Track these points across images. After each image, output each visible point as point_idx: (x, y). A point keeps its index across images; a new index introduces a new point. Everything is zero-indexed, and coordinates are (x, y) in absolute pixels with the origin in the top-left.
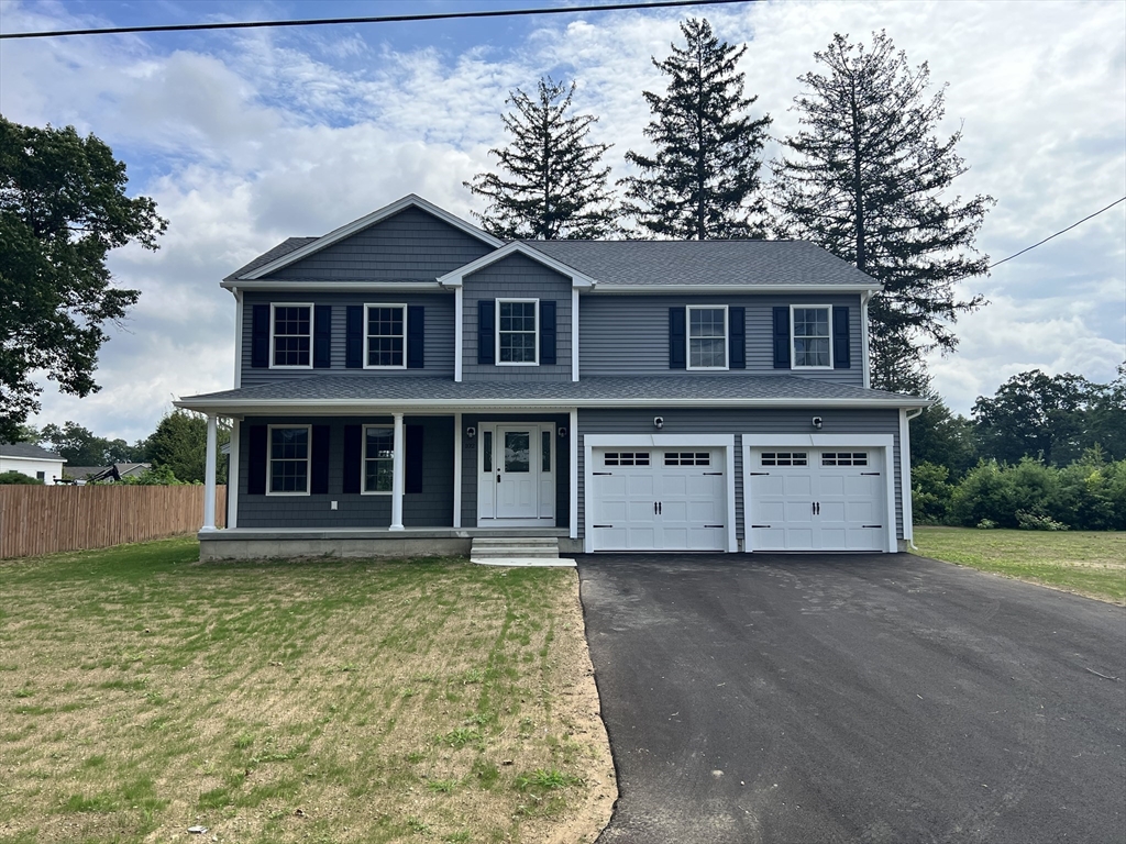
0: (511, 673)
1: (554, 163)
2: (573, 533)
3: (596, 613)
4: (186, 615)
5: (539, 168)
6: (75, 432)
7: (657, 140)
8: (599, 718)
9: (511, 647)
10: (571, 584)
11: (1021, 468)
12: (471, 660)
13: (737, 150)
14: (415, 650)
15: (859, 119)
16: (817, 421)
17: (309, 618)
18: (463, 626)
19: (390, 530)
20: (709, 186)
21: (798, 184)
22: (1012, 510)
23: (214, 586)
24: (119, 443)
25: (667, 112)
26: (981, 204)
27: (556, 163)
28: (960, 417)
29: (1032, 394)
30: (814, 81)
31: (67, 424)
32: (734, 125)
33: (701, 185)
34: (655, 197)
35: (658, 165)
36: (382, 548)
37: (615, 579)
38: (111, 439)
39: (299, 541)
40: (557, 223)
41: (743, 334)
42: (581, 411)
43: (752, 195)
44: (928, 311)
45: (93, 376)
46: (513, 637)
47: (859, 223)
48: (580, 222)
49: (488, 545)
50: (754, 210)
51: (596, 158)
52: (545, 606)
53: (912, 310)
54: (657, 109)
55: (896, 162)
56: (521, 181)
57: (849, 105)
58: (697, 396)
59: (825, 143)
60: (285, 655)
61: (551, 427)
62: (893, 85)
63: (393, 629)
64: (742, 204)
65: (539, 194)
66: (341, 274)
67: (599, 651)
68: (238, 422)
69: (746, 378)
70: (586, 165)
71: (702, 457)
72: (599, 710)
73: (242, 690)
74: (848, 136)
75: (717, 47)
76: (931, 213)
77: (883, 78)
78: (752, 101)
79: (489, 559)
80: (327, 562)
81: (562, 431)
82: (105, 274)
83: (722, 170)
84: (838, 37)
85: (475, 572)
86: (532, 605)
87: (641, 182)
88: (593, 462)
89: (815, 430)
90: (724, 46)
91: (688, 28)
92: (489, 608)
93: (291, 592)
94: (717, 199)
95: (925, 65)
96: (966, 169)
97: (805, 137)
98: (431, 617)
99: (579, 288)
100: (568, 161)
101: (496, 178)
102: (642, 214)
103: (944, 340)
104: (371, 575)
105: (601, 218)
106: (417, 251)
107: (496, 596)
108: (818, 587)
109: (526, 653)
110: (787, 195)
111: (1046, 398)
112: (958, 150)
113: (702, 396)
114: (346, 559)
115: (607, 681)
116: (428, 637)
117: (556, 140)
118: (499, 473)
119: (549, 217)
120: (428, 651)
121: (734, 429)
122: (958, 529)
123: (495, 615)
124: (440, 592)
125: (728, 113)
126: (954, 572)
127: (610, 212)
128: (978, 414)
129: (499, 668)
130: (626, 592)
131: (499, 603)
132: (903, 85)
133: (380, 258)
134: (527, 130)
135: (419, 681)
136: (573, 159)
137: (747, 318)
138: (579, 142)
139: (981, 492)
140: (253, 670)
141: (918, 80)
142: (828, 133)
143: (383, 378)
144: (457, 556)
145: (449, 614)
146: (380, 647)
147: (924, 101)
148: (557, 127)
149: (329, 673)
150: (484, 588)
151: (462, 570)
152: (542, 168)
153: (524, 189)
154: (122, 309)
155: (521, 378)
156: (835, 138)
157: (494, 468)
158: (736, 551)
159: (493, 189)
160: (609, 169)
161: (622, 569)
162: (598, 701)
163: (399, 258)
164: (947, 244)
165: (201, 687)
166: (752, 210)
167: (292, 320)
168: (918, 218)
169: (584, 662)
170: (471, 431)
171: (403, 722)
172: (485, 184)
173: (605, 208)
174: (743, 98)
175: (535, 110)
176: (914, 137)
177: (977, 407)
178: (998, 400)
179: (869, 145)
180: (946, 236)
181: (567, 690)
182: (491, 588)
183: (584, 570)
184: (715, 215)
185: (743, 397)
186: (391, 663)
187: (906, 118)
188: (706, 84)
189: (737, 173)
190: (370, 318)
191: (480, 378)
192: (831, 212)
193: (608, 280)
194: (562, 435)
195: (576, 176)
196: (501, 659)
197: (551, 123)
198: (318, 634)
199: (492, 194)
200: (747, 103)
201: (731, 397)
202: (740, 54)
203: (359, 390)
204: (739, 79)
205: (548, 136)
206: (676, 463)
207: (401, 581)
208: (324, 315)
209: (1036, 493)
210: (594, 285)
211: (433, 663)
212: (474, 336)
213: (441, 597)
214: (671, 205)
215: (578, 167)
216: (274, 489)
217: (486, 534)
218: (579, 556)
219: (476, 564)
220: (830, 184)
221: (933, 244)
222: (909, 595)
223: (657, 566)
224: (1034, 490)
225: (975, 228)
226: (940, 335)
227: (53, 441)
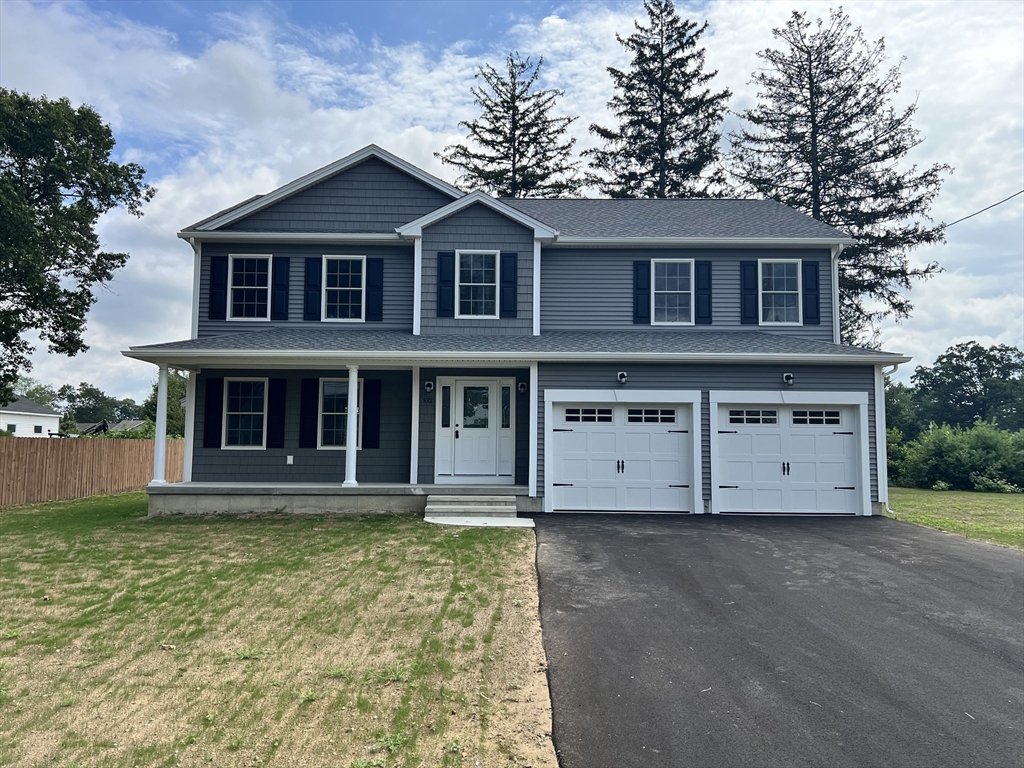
0: (445, 669)
1: (520, 135)
2: (532, 491)
3: (553, 584)
4: (100, 579)
5: (507, 140)
6: (89, 392)
7: (620, 114)
8: (549, 742)
9: (450, 628)
10: (527, 548)
11: (974, 432)
12: (400, 647)
13: (697, 122)
14: (335, 631)
15: (816, 92)
16: (788, 378)
17: (231, 585)
18: (399, 599)
19: (343, 486)
20: (670, 157)
21: (756, 156)
22: (966, 472)
23: (148, 544)
24: (129, 402)
25: (630, 88)
26: (938, 173)
27: (523, 135)
28: (900, 385)
29: (969, 364)
30: (772, 56)
31: (82, 384)
32: (695, 99)
33: (663, 156)
34: (618, 167)
35: (621, 137)
36: (334, 505)
37: (576, 542)
38: (121, 398)
39: (250, 497)
40: (523, 192)
41: (709, 288)
42: (542, 365)
43: (712, 166)
44: (882, 278)
45: (83, 336)
46: (454, 615)
47: (815, 194)
48: (545, 191)
49: (444, 502)
50: (713, 181)
51: (561, 131)
52: (497, 574)
53: (868, 276)
54: (620, 85)
55: (851, 134)
56: (490, 152)
57: (806, 79)
58: (663, 351)
59: (782, 116)
60: (183, 635)
61: (511, 382)
62: (850, 59)
63: (320, 601)
64: (701, 175)
65: (507, 165)
66: (300, 225)
67: (554, 635)
68: (195, 374)
69: (713, 333)
70: (551, 136)
71: (666, 414)
72: (549, 729)
73: (110, 686)
74: (804, 110)
75: (679, 24)
76: (888, 183)
77: (839, 54)
78: (712, 75)
79: (445, 518)
80: (279, 518)
81: (522, 386)
82: (94, 238)
83: (682, 142)
84: (796, 15)
85: (426, 532)
86: (482, 573)
87: (604, 153)
88: (554, 418)
89: (786, 387)
90: (686, 24)
91: (652, 7)
92: (433, 577)
93: (228, 551)
94: (677, 169)
95: (881, 40)
96: (920, 141)
97: (763, 110)
98: (366, 587)
99: (542, 240)
100: (535, 134)
101: (466, 150)
102: (605, 184)
103: (899, 307)
104: (317, 533)
105: (566, 186)
106: (377, 202)
107: (443, 561)
108: (799, 555)
109: (467, 638)
110: (747, 166)
111: (981, 368)
112: (912, 122)
113: (667, 350)
114: (297, 515)
115: (563, 681)
116: (356, 613)
117: (523, 114)
118: (457, 429)
119: (515, 186)
120: (352, 632)
121: (701, 385)
122: (913, 491)
123: (439, 586)
124: (384, 555)
125: (689, 87)
126: (940, 539)
127: (575, 182)
128: (917, 382)
129: (431, 661)
130: (587, 558)
131: (445, 569)
132: (859, 60)
133: (338, 209)
134: (496, 105)
135: (329, 677)
136: (540, 131)
137: (713, 273)
138: (546, 114)
139: (934, 455)
140: (137, 655)
141: (874, 56)
142: (785, 107)
143: (340, 331)
144: (410, 514)
145: (387, 583)
146: (298, 626)
147: (879, 75)
148: (524, 101)
149: (225, 661)
150: (432, 552)
151: (413, 530)
152: (510, 140)
153: (492, 160)
154: (111, 272)
155: (481, 332)
156: (793, 111)
157: (452, 423)
158: (702, 512)
159: (463, 160)
160: (574, 140)
161: (582, 532)
162: (550, 712)
163: (358, 210)
164: (903, 212)
165: (62, 680)
166: (712, 180)
167: (250, 272)
168: (874, 188)
169: (536, 654)
170: (429, 385)
171: (291, 744)
172: (455, 154)
173: (569, 178)
174: (703, 73)
175: (503, 84)
176: (870, 109)
177: (917, 376)
178: (936, 370)
179: (826, 118)
180: (902, 205)
181: (511, 695)
182: (440, 551)
183: (542, 532)
184: (676, 186)
185: (712, 351)
186: (304, 649)
187: (862, 91)
188: (668, 60)
189: (697, 145)
190: (329, 270)
191: (438, 331)
192: (788, 183)
193: (571, 233)
194: (522, 390)
195: (542, 147)
196: (436, 646)
197: (518, 97)
198: (232, 606)
199: (461, 164)
200: (707, 77)
201: (698, 351)
202: (702, 31)
203: (313, 342)
204: (700, 54)
205: (515, 109)
206: (640, 420)
207: (347, 542)
208: (282, 266)
209: (990, 456)
210: (556, 237)
211: (353, 652)
212: (433, 289)
213: (384, 561)
214: (633, 176)
215: (545, 139)
216: (230, 442)
217: (442, 492)
218: (537, 516)
219: (429, 523)
220: (786, 156)
221: (889, 213)
222: (903, 567)
223: (619, 528)
224: (988, 453)
225: (933, 196)
226: (894, 301)
227: (69, 401)
